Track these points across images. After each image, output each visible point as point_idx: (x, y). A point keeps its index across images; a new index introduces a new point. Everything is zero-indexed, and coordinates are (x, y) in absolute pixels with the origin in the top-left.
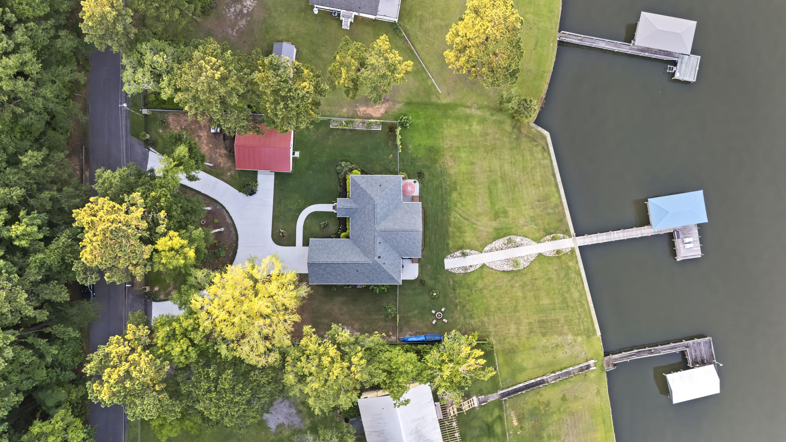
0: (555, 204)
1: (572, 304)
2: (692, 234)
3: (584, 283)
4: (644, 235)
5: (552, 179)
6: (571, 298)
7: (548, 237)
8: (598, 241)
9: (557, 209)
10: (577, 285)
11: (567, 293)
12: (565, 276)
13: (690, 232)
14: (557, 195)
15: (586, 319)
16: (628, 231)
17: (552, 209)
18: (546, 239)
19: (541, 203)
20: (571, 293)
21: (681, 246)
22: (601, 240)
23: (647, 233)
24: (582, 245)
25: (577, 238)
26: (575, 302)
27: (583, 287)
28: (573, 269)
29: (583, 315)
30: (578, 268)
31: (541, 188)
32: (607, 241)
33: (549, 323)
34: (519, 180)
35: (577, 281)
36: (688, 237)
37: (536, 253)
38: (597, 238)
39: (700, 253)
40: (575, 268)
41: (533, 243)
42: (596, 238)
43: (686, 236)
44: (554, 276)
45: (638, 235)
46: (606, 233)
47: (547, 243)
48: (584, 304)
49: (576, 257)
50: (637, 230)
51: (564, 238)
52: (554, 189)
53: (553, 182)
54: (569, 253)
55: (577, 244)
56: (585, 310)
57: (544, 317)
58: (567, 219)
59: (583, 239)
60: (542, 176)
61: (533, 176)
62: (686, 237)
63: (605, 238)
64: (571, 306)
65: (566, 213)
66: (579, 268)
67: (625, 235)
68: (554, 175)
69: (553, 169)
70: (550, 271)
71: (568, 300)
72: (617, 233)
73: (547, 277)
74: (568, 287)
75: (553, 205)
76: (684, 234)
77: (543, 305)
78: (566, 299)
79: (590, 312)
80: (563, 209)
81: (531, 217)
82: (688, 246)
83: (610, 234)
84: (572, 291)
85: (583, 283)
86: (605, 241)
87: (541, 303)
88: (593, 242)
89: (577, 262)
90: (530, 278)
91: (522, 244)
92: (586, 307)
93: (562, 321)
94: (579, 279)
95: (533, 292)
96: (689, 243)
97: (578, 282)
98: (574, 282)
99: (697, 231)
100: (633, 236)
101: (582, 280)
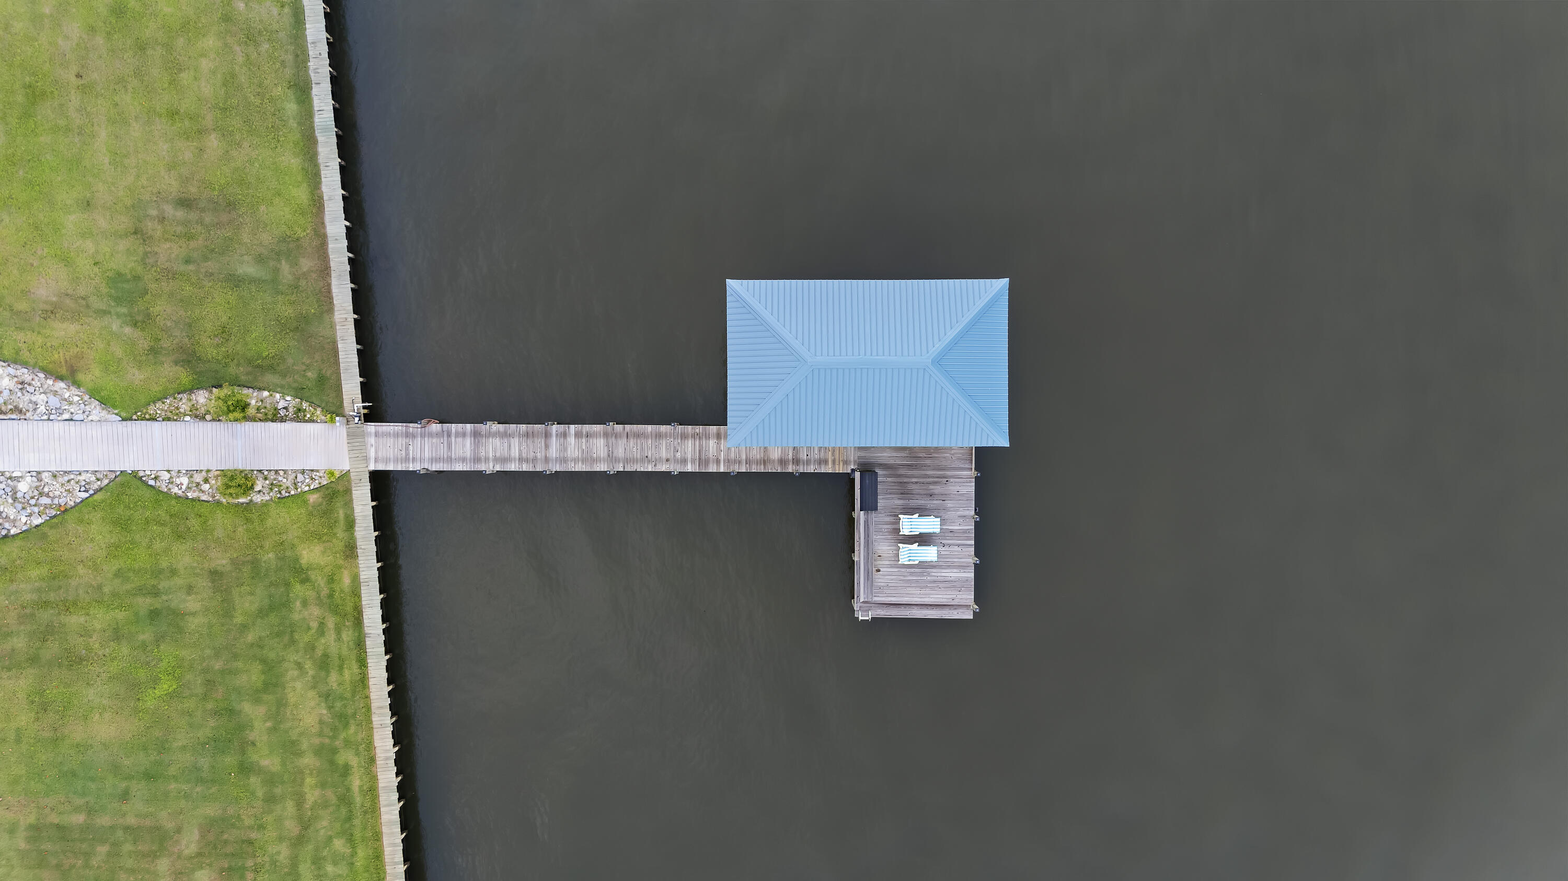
0: (284, 239)
1: (270, 762)
2: (944, 497)
3: (371, 661)
4: (712, 468)
5: (291, 107)
6: (274, 729)
7: (201, 397)
8: (477, 460)
9: (285, 267)
10: (324, 664)
11: (257, 701)
12: (262, 613)
13: (937, 489)
14: (301, 194)
15: (339, 844)
16: (637, 436)
17: (260, 260)
18: (184, 407)
19: (193, 216)
20: (281, 704)
21: (883, 547)
22: (496, 460)
23: (728, 461)
24: (391, 467)
25: (371, 427)
26: (290, 748)
27: (363, 680)
28: (321, 581)
29: (324, 825)
30: (346, 581)
31: (213, 142)
32: (525, 468)
33: (103, 849)
34: (74, 69)
35: (329, 641)
36: (923, 512)
37: (104, 467)
38: (476, 445)
39: (968, 597)
40: (331, 580)
41: (96, 411)
42: (468, 441)
43: (913, 503)
44: (192, 604)
45: (684, 461)
46: (523, 427)
47: (189, 430)
48: (346, 771)
49: (350, 524)
50: (684, 437)
51: (299, 416)
52: (292, 162)
53: (293, 124)
54: (313, 498)
55: (366, 459)
56: (345, 799)
57: (77, 810)
58: (332, 326)
59: (402, 441)
60: (230, 81)
61: (174, 68)
62: (909, 511)
63: (515, 453)
64: (259, 771)
65: (335, 290)
66: (356, 579)
67: (620, 452)
68: (303, 90)
69: (301, 58)
70: (173, 572)
71: (252, 736)
72: (578, 435)
73: (144, 603)
74: (271, 668)
75: (266, 238)
76: (905, 493)
77: (82, 748)
78: (242, 727)
79: (373, 810)
80: (325, 271)
81: (117, 278)
82: (910, 554)
83: (547, 435)
84: (292, 698)
85: (362, 663)
86: (513, 467)
87: (76, 732)
88: (450, 460)
89: (351, 550)
90: (28, 597)
91: (17, 410)
92: (356, 782)
93: (190, 842)
94: (348, 635)
95: (31, 672)
96: (923, 539)
97: (333, 650)
98: (311, 648)
99: (970, 489)
100: (657, 461)
101: (360, 644)
